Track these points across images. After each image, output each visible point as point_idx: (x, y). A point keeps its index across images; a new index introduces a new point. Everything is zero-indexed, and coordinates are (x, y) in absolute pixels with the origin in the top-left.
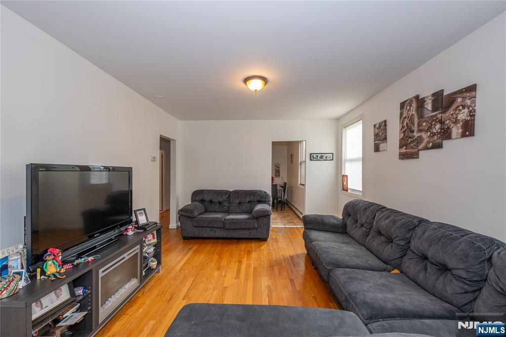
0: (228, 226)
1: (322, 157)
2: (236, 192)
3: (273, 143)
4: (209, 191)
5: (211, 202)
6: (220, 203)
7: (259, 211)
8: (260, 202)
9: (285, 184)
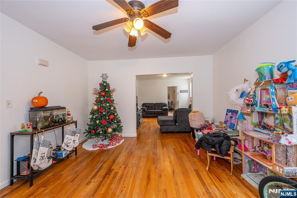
0: (156, 113)
1: (184, 91)
2: (156, 103)
3: (168, 87)
4: (148, 103)
5: (149, 107)
6: (151, 107)
7: (164, 109)
8: (164, 106)
9: (172, 101)
